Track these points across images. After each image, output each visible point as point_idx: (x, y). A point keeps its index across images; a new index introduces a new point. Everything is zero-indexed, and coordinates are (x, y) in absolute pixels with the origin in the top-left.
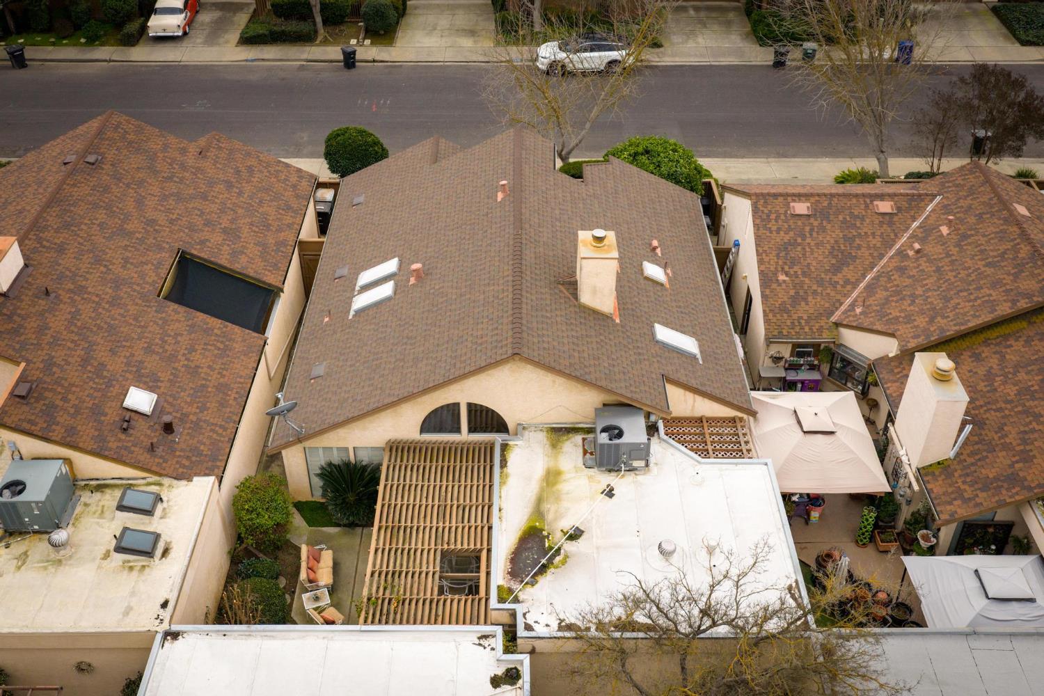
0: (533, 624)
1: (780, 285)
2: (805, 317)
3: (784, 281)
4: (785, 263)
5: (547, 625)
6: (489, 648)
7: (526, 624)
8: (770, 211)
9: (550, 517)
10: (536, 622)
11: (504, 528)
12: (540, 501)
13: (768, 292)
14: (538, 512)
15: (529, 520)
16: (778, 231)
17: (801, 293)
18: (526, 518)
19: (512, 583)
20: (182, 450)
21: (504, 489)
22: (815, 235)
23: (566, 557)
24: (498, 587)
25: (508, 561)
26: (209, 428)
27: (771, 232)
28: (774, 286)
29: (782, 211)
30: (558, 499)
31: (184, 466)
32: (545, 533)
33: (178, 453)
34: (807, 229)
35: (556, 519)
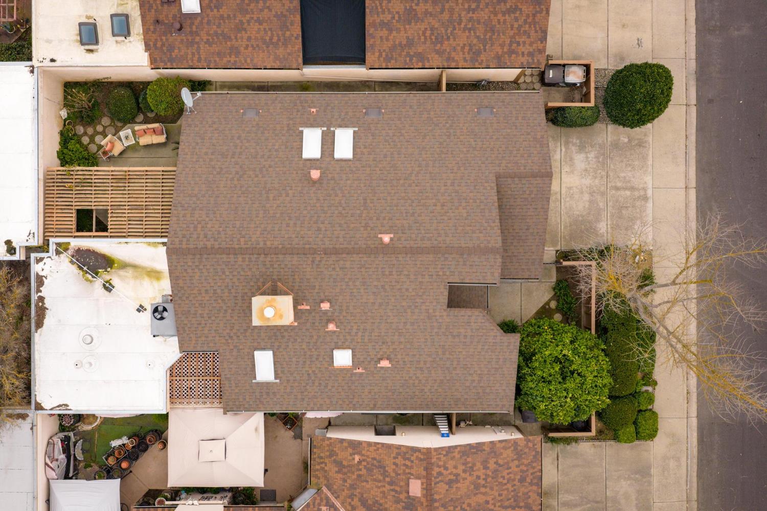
0: (43, 262)
1: (351, 455)
2: (326, 468)
3: (354, 459)
4: (368, 463)
5: (43, 270)
6: (28, 238)
7: (44, 258)
8: (412, 462)
9: (122, 272)
10: (45, 263)
11: (112, 245)
12: (135, 267)
13: (345, 444)
14: (124, 266)
15: (119, 261)
16: (395, 464)
17: (345, 470)
18: (121, 258)
19: (73, 250)
20: (167, 40)
21: (145, 245)
22: (393, 493)
23: (91, 282)
24: (69, 243)
25: (88, 248)
26: (194, 51)
27: (395, 458)
28: (350, 450)
29: (413, 471)
30: (136, 278)
31: (155, 45)
32: (109, 269)
33: (164, 38)
34: (398, 489)
35: (119, 276)
